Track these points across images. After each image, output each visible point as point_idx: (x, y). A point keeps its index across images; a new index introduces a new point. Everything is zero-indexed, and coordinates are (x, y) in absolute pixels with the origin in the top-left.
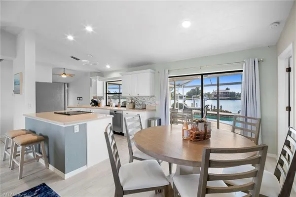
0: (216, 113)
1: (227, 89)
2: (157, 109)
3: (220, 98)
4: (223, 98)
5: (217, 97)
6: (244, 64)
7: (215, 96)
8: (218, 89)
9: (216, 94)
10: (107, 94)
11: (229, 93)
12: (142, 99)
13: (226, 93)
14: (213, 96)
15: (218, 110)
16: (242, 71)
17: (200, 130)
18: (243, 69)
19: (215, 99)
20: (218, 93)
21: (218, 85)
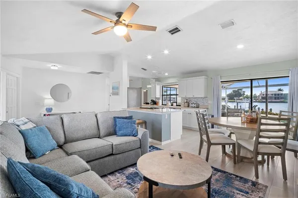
0: (265, 115)
1: (280, 90)
2: (209, 108)
3: (268, 100)
4: (274, 101)
5: (266, 99)
6: (290, 72)
7: (263, 98)
8: (267, 91)
9: (265, 96)
10: (162, 95)
11: (282, 94)
12: (196, 100)
13: (278, 94)
14: (260, 98)
15: (266, 113)
16: (289, 76)
17: (254, 117)
18: (290, 75)
19: (264, 102)
20: (266, 95)
21: (267, 86)
